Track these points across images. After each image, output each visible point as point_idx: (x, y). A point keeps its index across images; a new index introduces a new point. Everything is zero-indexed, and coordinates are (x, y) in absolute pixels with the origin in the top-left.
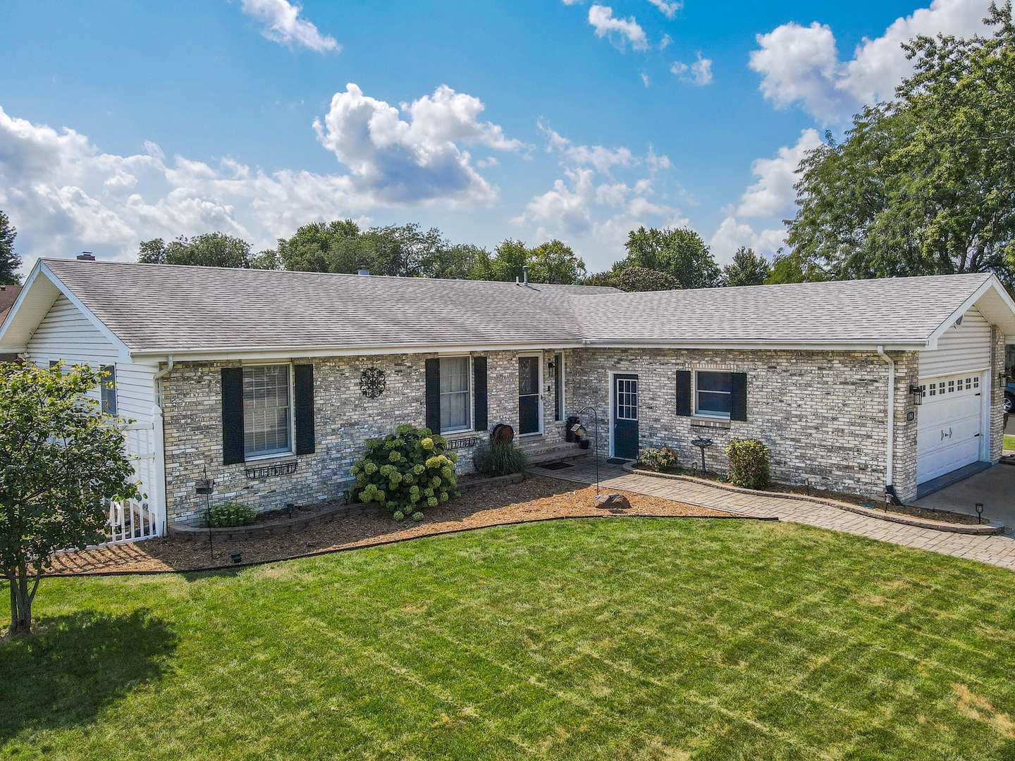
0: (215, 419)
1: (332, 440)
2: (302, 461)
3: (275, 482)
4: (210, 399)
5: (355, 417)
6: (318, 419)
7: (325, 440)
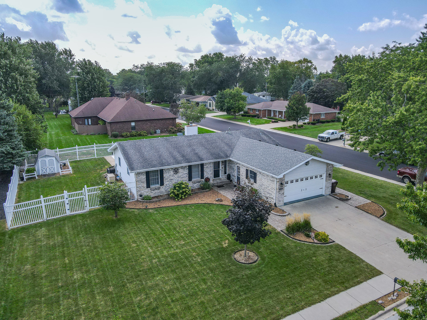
0: (145, 180)
1: (167, 183)
2: (161, 187)
3: (156, 191)
4: (144, 177)
5: (172, 178)
6: (164, 179)
7: (166, 182)
